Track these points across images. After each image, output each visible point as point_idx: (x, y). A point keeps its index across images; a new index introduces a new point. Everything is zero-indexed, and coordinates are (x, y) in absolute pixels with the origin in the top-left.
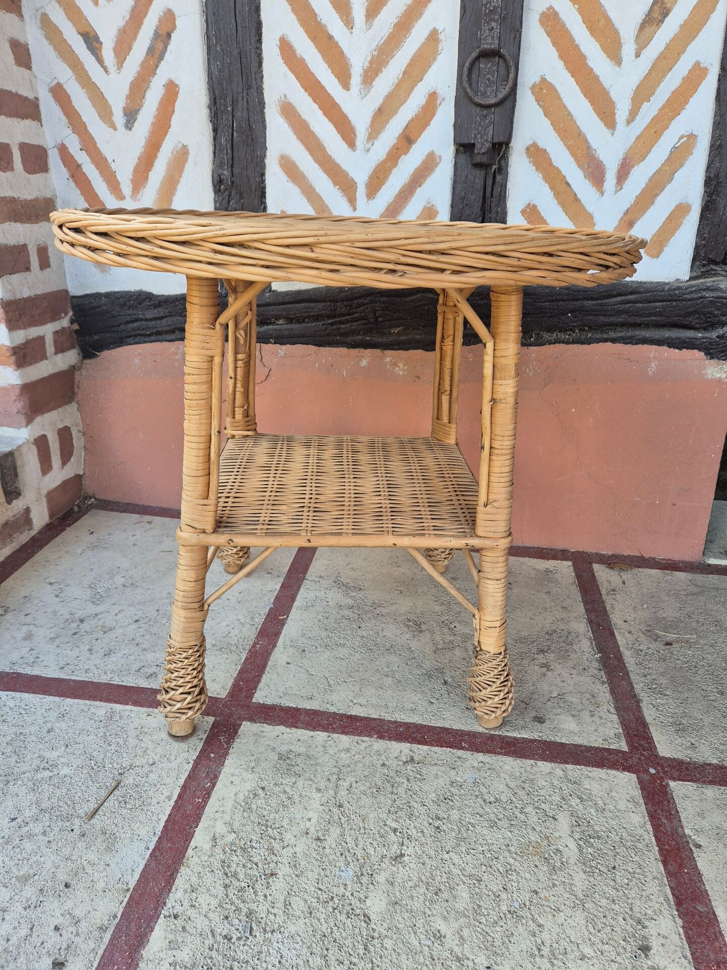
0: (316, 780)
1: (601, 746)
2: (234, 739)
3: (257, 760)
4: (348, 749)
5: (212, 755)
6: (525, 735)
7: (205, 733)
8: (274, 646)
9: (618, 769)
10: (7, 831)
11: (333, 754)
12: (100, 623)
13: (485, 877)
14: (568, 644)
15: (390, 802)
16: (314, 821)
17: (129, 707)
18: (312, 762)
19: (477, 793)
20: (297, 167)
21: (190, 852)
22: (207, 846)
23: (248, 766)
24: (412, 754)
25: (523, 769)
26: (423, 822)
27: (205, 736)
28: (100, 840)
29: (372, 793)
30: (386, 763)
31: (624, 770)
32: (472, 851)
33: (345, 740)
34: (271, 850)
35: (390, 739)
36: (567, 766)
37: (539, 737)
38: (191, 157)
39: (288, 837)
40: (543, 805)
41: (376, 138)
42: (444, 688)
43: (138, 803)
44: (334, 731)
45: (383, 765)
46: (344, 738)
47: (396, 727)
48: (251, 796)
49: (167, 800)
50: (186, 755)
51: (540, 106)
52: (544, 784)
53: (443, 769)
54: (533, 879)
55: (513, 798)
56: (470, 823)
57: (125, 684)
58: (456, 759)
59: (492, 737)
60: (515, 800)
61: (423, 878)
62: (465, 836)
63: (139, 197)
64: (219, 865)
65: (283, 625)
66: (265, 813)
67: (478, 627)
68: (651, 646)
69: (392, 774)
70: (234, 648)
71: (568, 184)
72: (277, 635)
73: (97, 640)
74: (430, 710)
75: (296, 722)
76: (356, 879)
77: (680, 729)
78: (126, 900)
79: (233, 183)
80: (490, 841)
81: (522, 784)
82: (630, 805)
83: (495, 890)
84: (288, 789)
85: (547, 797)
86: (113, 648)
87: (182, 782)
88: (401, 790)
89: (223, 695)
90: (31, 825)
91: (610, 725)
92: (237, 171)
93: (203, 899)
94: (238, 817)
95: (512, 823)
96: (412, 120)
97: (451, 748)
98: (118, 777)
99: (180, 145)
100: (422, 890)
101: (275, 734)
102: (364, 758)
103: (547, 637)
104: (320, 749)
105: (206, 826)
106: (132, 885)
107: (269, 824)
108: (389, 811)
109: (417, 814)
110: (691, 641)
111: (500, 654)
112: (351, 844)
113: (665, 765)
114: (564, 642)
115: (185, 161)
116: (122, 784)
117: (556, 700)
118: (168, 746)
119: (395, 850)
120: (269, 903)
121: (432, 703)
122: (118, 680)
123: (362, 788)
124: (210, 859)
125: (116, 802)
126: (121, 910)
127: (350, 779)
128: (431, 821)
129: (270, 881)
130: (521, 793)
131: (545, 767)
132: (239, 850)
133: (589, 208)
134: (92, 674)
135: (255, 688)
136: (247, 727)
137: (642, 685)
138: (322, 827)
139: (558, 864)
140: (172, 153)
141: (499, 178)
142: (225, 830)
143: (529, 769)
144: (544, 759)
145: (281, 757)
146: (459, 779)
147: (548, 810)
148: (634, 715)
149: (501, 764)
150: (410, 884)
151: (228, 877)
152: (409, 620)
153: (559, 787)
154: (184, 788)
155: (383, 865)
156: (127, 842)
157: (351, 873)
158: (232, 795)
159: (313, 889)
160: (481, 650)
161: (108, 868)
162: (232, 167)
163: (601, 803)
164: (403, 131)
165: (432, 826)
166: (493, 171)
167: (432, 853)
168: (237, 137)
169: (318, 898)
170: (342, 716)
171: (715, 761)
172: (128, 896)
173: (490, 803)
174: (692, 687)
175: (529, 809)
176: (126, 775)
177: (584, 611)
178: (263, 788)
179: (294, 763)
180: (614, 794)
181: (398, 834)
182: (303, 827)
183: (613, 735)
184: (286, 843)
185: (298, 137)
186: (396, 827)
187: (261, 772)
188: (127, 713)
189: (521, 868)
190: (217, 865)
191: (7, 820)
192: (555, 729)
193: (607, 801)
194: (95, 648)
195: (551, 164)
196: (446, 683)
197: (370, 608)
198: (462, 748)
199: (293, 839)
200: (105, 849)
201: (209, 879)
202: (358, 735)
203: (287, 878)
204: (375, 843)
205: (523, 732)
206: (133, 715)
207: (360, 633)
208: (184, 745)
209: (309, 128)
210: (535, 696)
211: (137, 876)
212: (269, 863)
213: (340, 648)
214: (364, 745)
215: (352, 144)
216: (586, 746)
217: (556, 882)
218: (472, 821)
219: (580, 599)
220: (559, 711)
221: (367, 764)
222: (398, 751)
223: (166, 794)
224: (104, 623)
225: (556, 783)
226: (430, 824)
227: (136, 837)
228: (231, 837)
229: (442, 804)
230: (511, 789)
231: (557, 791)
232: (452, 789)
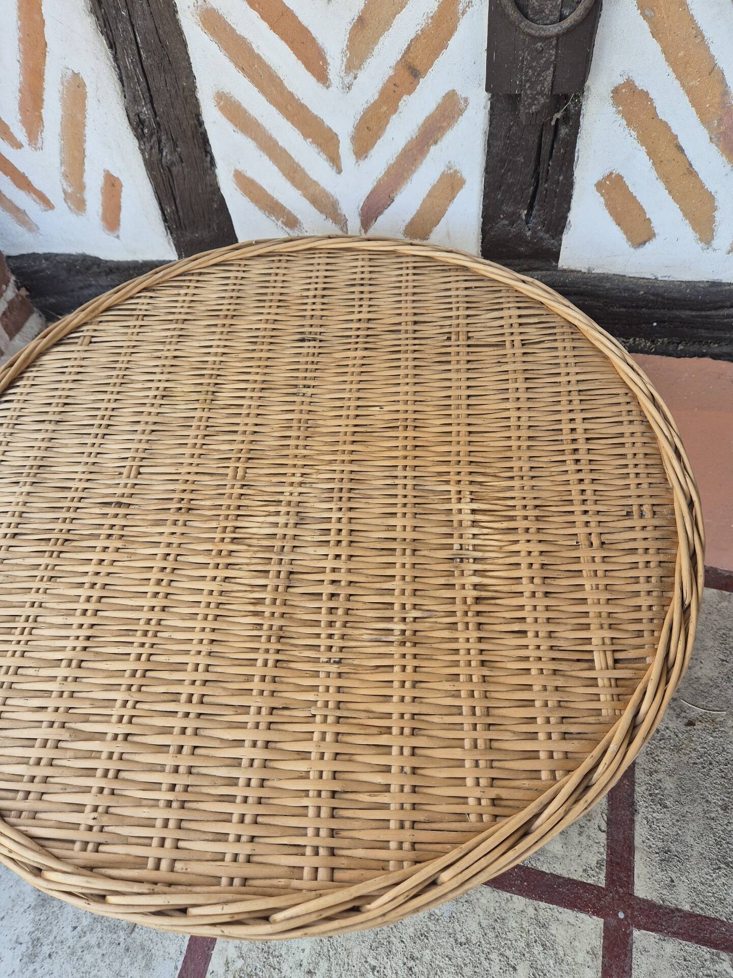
1: (580, 879)
9: (588, 911)
10: (71, 940)
16: (307, 951)
19: (451, 931)
20: (245, 111)
22: (221, 971)
25: (498, 904)
26: (399, 959)
28: (140, 956)
31: (593, 913)
36: (540, 903)
38: (90, 90)
39: (285, 968)
40: (507, 951)
41: (359, 67)
51: (645, 17)
52: (514, 925)
55: (482, 940)
56: (438, 965)
60: (483, 942)
63: (39, 145)
68: (671, 725)
71: (680, 149)
77: (666, 857)
79: (158, 124)
81: (493, 923)
82: (588, 958)
85: (514, 942)
90: (88, 935)
91: (595, 848)
92: (160, 110)
95: (476, 970)
96: (416, 39)
99: (69, 73)
105: (221, 949)
107: (271, 951)
108: (371, 947)
109: (395, 951)
110: (718, 719)
113: (637, 907)
115: (84, 96)
130: (491, 934)
131: (519, 902)
133: (710, 185)
137: (645, 787)
138: (313, 959)
140: (62, 84)
141: (563, 131)
142: (235, 956)
143: (503, 904)
144: (520, 892)
146: (437, 911)
147: (511, 958)
148: (624, 833)
149: (479, 895)
153: (526, 930)
156: (161, 959)
162: (152, 102)
163: (561, 953)
164: (403, 57)
165: (405, 967)
166: (553, 123)
168: (147, 58)
171: (687, 907)
173: (461, 943)
174: (696, 796)
175: (494, 956)
180: (576, 943)
181: (376, 973)
182: (297, 958)
183: (595, 863)
185: (237, 65)
186: (375, 964)
191: (70, 929)
193: (568, 952)
195: (655, 116)
199: (289, 970)
200: (144, 967)
209: (251, 50)
215: (322, 76)
216: (564, 878)
218: (441, 964)
225: (525, 924)
226: (405, 964)
227: (167, 955)
228: (240, 963)
229: (418, 941)
230: (483, 928)
231: (524, 935)
232: (429, 924)
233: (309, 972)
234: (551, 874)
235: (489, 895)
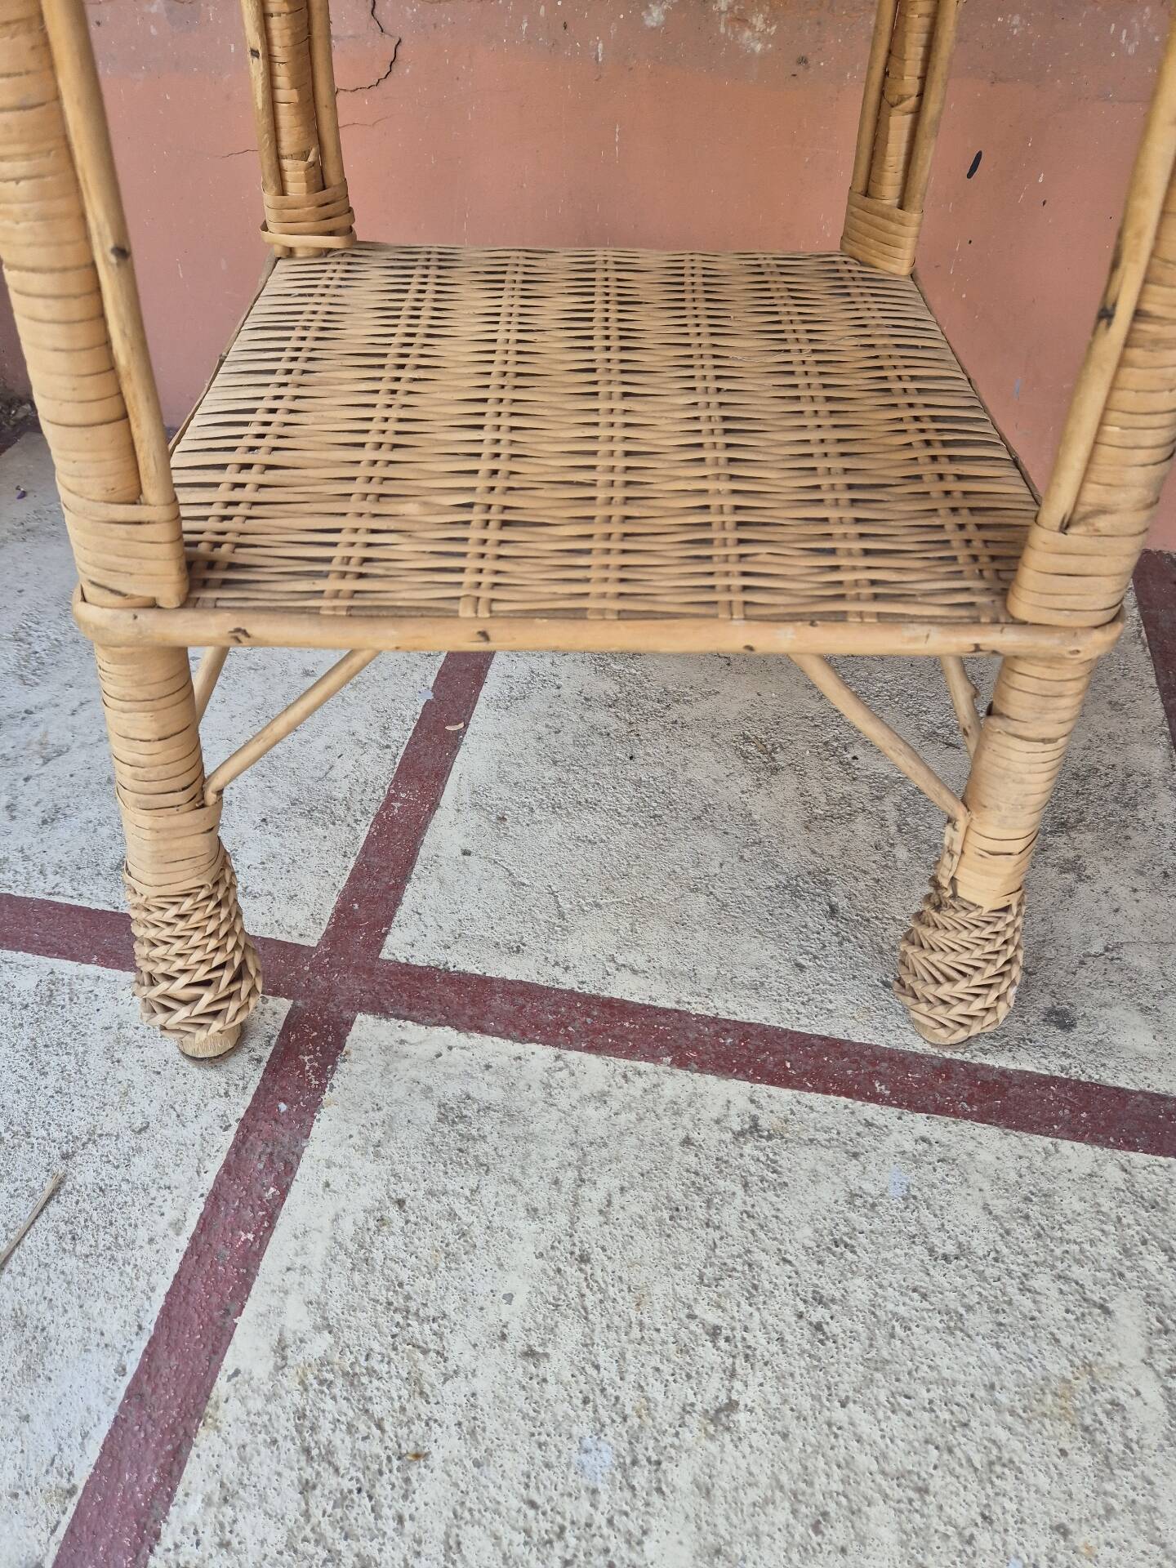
0: (527, 1184)
2: (335, 1064)
3: (389, 1124)
4: (604, 1094)
5: (283, 1107)
6: (1026, 1062)
7: (268, 1043)
8: (435, 805)
11: (567, 1108)
12: (37, 734)
13: (935, 1484)
14: (1126, 806)
15: (702, 1252)
16: (520, 1300)
17: (92, 969)
18: (518, 1130)
19: (913, 1229)
21: (222, 1386)
22: (261, 1369)
23: (367, 1140)
24: (756, 1112)
25: (1025, 1163)
26: (783, 1306)
27: (267, 1053)
29: (660, 1222)
30: (694, 1135)
32: (903, 1401)
33: (594, 1069)
34: (415, 1382)
35: (702, 1068)
36: (1132, 1155)
37: (1063, 1069)
39: (457, 1346)
40: (1075, 1268)
42: (830, 925)
43: (105, 1239)
44: (571, 1043)
45: (687, 1142)
46: (593, 1062)
47: (717, 1035)
48: (372, 1224)
49: (171, 1233)
50: (220, 1104)
52: (1079, 1206)
53: (829, 1155)
54: (1056, 1492)
55: (1001, 1246)
56: (894, 1314)
57: (84, 903)
58: (860, 1128)
59: (946, 1068)
60: (1005, 1251)
61: (784, 1478)
62: (885, 1354)
64: (291, 1425)
65: (456, 747)
66: (404, 1275)
67: (957, 848)
69: (708, 1168)
70: (340, 811)
72: (441, 774)
73: (26, 779)
74: (796, 988)
75: (483, 1016)
76: (619, 1476)
78: (66, 1520)
80: (946, 1373)
81: (1022, 1206)
83: (961, 1522)
84: (459, 1207)
85: (1087, 1246)
86: (62, 803)
87: (208, 1182)
88: (729, 1216)
89: (313, 938)
93: (252, 1527)
94: (338, 1285)
95: (1001, 1318)
97: (848, 1095)
98: (60, 1168)
100: (782, 1515)
101: (430, 1050)
102: (640, 1119)
103: (1075, 786)
104: (538, 1093)
105: (263, 1309)
106: (80, 1480)
107: (413, 1306)
108: (701, 1277)
109: (768, 1286)
111: (1006, 909)
112: (610, 1372)
114: (1116, 800)
116: (68, 1186)
117: (1099, 964)
118: (180, 1080)
119: (714, 1390)
120: (408, 1540)
121: (801, 967)
122: (70, 892)
123: (635, 1209)
124: (271, 1408)
125: (52, 1237)
126: (54, 1550)
127: (608, 1182)
128: (802, 1307)
129: (413, 1474)
130: (1022, 1232)
131: (1078, 1155)
132: (339, 1382)
134: (10, 875)
135: (388, 920)
136: (367, 1030)
138: (540, 1319)
139: (1117, 1447)
142: (307, 1324)
143: (1038, 1161)
144: (1075, 1133)
145: (446, 1114)
146: (868, 1186)
147: (1089, 1284)
149: (970, 1146)
150: (753, 1495)
151: (310, 1459)
152: (747, 739)
153: (1113, 1216)
154: (215, 1198)
155: (685, 1433)
156: (73, 1351)
157: (608, 1457)
158: (326, 1222)
159: (515, 1503)
160: (954, 896)
161: (25, 1428)
165: (803, 1323)
167: (806, 1404)
169: (528, 1532)
170: (591, 1000)
172: (71, 1509)
173: (945, 1257)
175: (1041, 1281)
176: (78, 1159)
177: (1161, 714)
178: (400, 1203)
179: (474, 1132)
181: (722, 1343)
182: (492, 1318)
184: (451, 1366)
186: (718, 1322)
187: (396, 1158)
188: (88, 985)
189: (1026, 1457)
190: (285, 1425)
192: (1102, 1048)
194: (24, 803)
196: (833, 911)
197: (657, 706)
198: (875, 1098)
199: (469, 1353)
200: (21, 1373)
201: (264, 1464)
202: (626, 1057)
203: (452, 1468)
204: (666, 1369)
205: (1021, 1054)
206: (101, 991)
207: (634, 771)
208: (216, 1078)
210: (1050, 953)
211: (94, 1451)
212: (410, 1422)
213: (586, 814)
214: (641, 1083)
217: (1113, 1501)
218: (902, 1310)
219: (1153, 680)
220: (1107, 995)
221: (648, 1140)
222: (721, 1102)
223: (171, 1215)
224: (46, 734)
225: (1106, 1205)
226: (800, 1316)
227: (95, 1338)
228: (320, 1344)
229: (829, 1258)
230: (996, 1218)
231: (1110, 1228)
232: (852, 1216)
233: (530, 1353)
234: (1141, 1092)
235: (997, 1144)
